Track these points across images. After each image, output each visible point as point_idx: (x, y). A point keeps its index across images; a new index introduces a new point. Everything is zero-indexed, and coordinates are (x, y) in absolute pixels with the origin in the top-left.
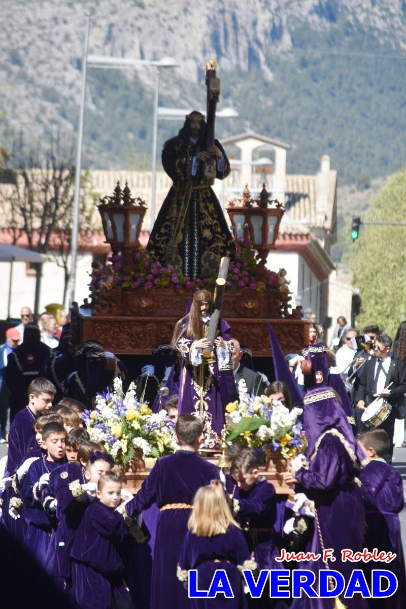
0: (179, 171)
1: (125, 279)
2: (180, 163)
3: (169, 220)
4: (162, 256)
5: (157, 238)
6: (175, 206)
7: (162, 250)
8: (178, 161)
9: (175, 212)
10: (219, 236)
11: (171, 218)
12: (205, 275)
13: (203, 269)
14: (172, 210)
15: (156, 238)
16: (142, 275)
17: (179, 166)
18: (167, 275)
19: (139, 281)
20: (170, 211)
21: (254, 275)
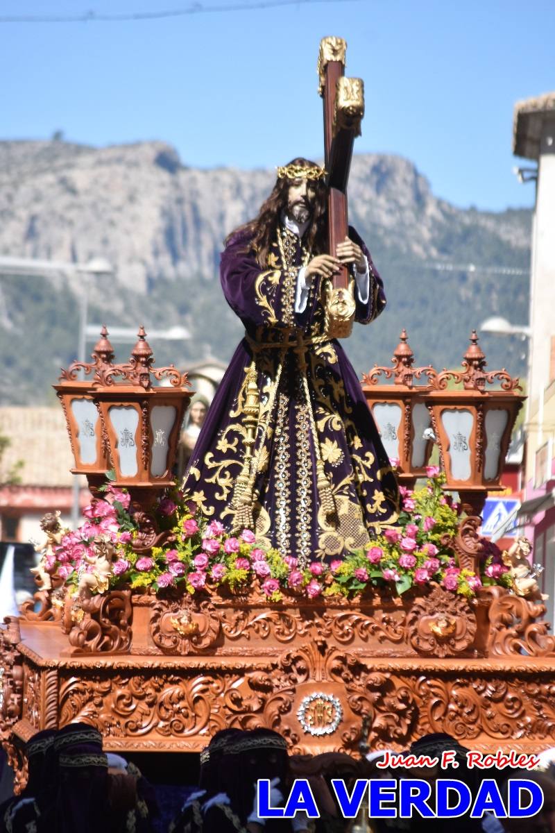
0: (263, 302)
1: (140, 566)
2: (267, 282)
3: (237, 420)
4: (220, 506)
5: (211, 465)
6: (253, 385)
7: (222, 492)
8: (261, 278)
9: (251, 400)
10: (358, 459)
11: (243, 415)
12: (329, 552)
13: (323, 537)
14: (245, 396)
15: (207, 462)
16: (181, 555)
17: (263, 290)
18: (241, 556)
19: (174, 572)
20: (240, 398)
21: (451, 554)
